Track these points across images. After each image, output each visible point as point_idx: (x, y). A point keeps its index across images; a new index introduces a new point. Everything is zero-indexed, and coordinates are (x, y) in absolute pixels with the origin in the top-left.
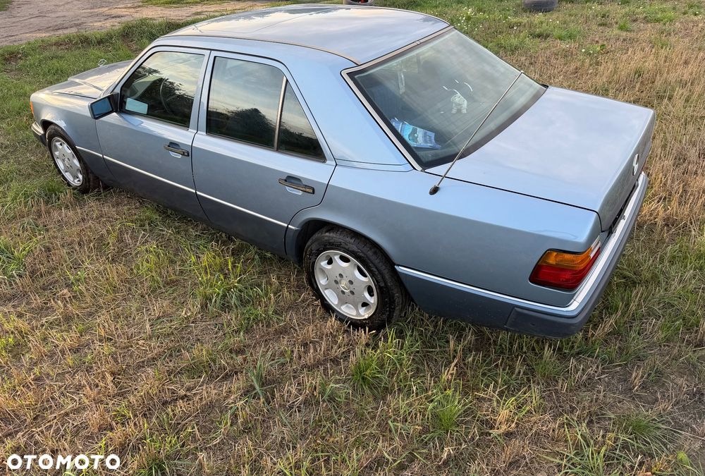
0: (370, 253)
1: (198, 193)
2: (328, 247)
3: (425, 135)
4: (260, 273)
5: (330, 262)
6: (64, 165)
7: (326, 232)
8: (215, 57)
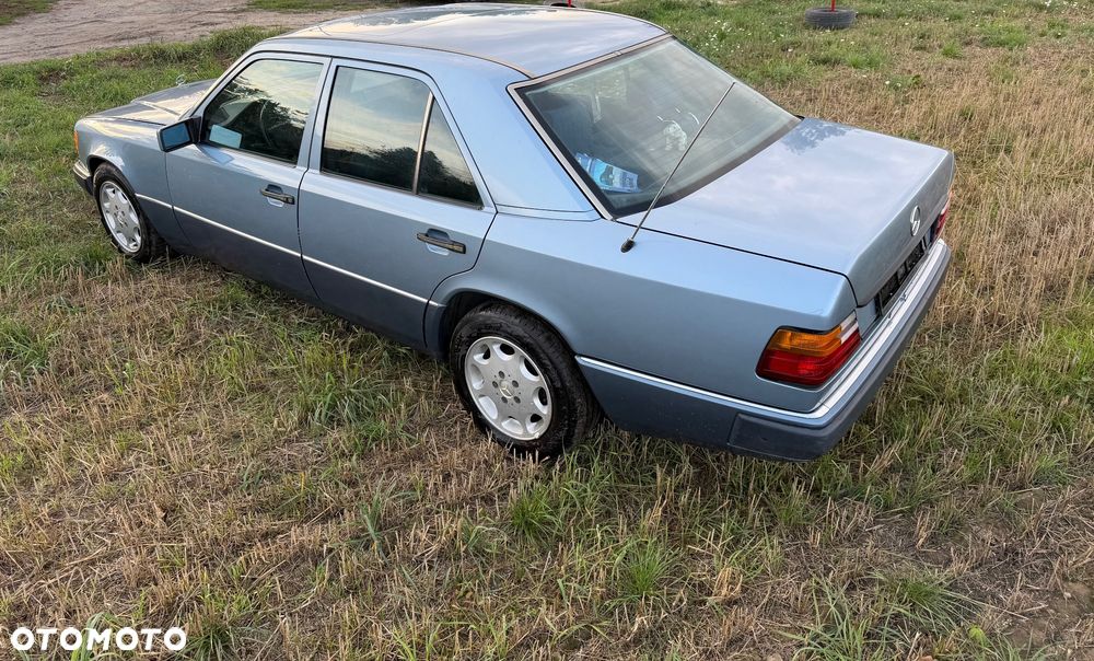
0: (541, 339)
1: (305, 257)
2: (484, 331)
3: (624, 177)
4: (389, 377)
5: (487, 356)
6: (116, 222)
7: (481, 310)
8: (338, 67)
